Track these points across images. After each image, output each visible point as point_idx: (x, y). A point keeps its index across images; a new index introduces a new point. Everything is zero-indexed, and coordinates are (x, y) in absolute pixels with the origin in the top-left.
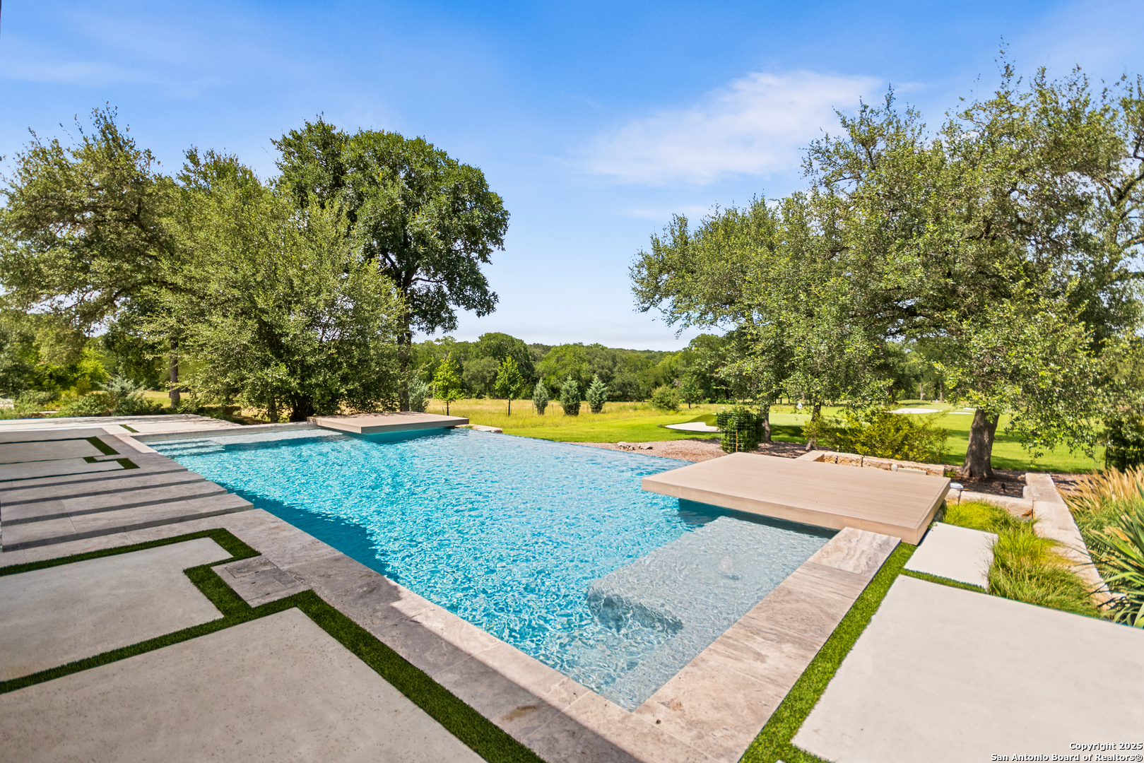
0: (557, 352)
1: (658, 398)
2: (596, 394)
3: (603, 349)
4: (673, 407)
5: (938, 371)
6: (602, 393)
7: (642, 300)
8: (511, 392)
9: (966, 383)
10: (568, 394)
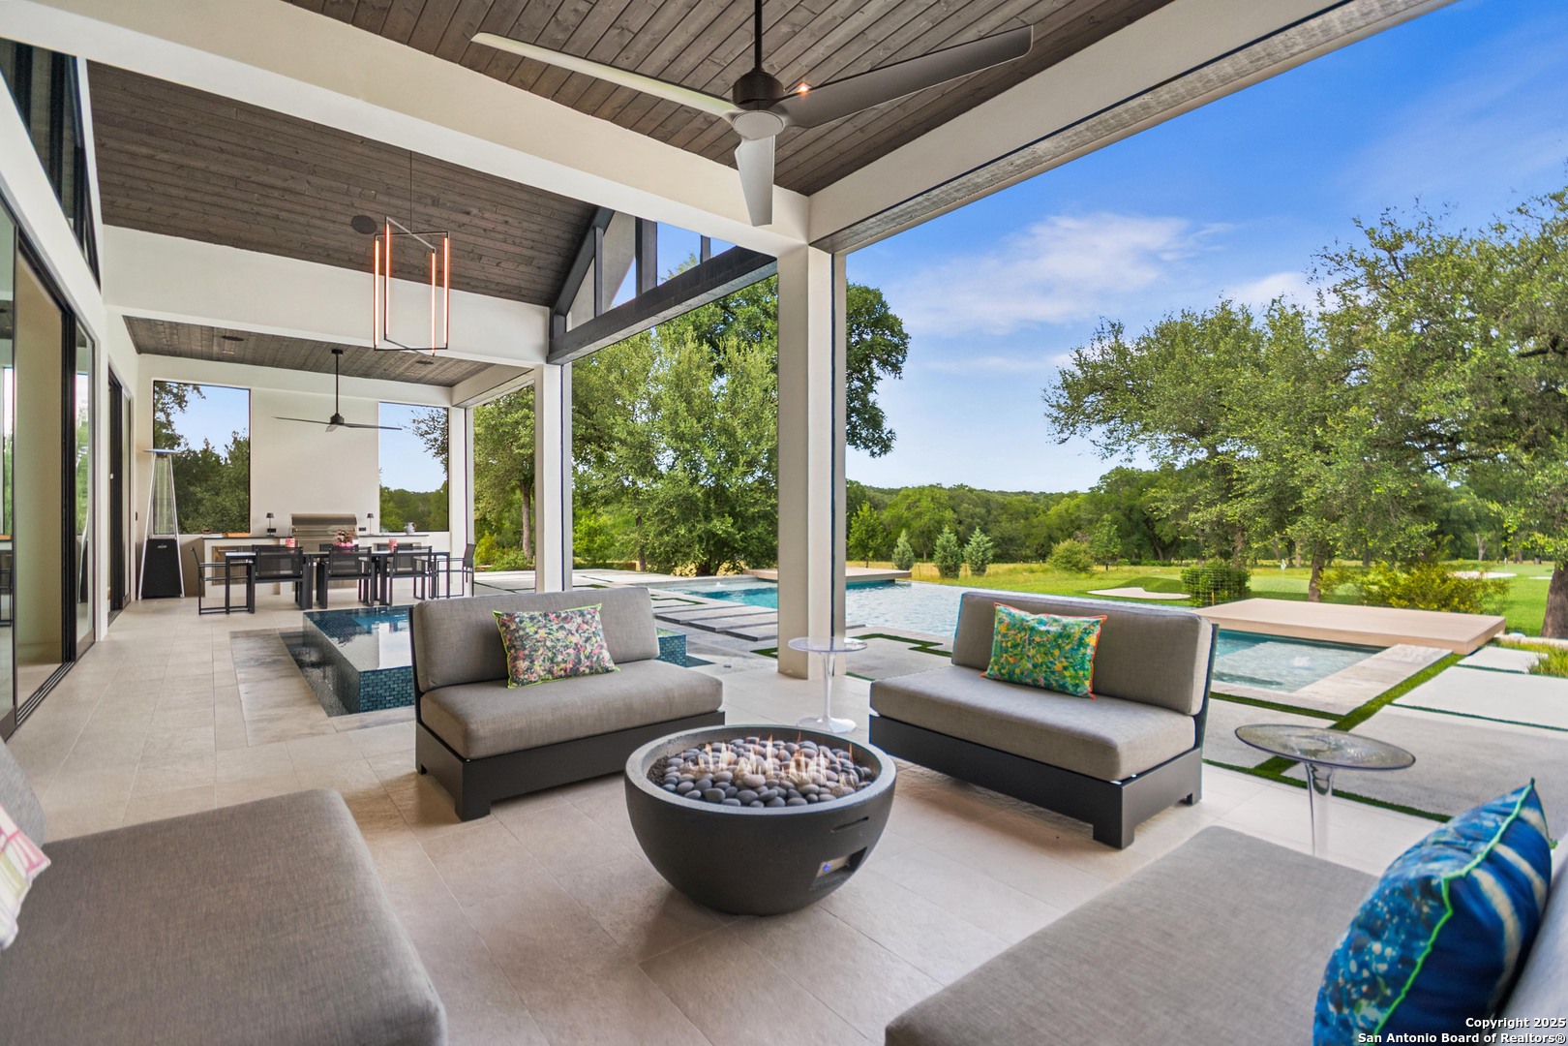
0: (907, 497)
1: (1062, 557)
2: (978, 552)
3: (971, 491)
4: (1085, 569)
5: (1494, 513)
6: (986, 549)
7: (1059, 429)
8: (871, 549)
9: (1530, 526)
10: (945, 551)
